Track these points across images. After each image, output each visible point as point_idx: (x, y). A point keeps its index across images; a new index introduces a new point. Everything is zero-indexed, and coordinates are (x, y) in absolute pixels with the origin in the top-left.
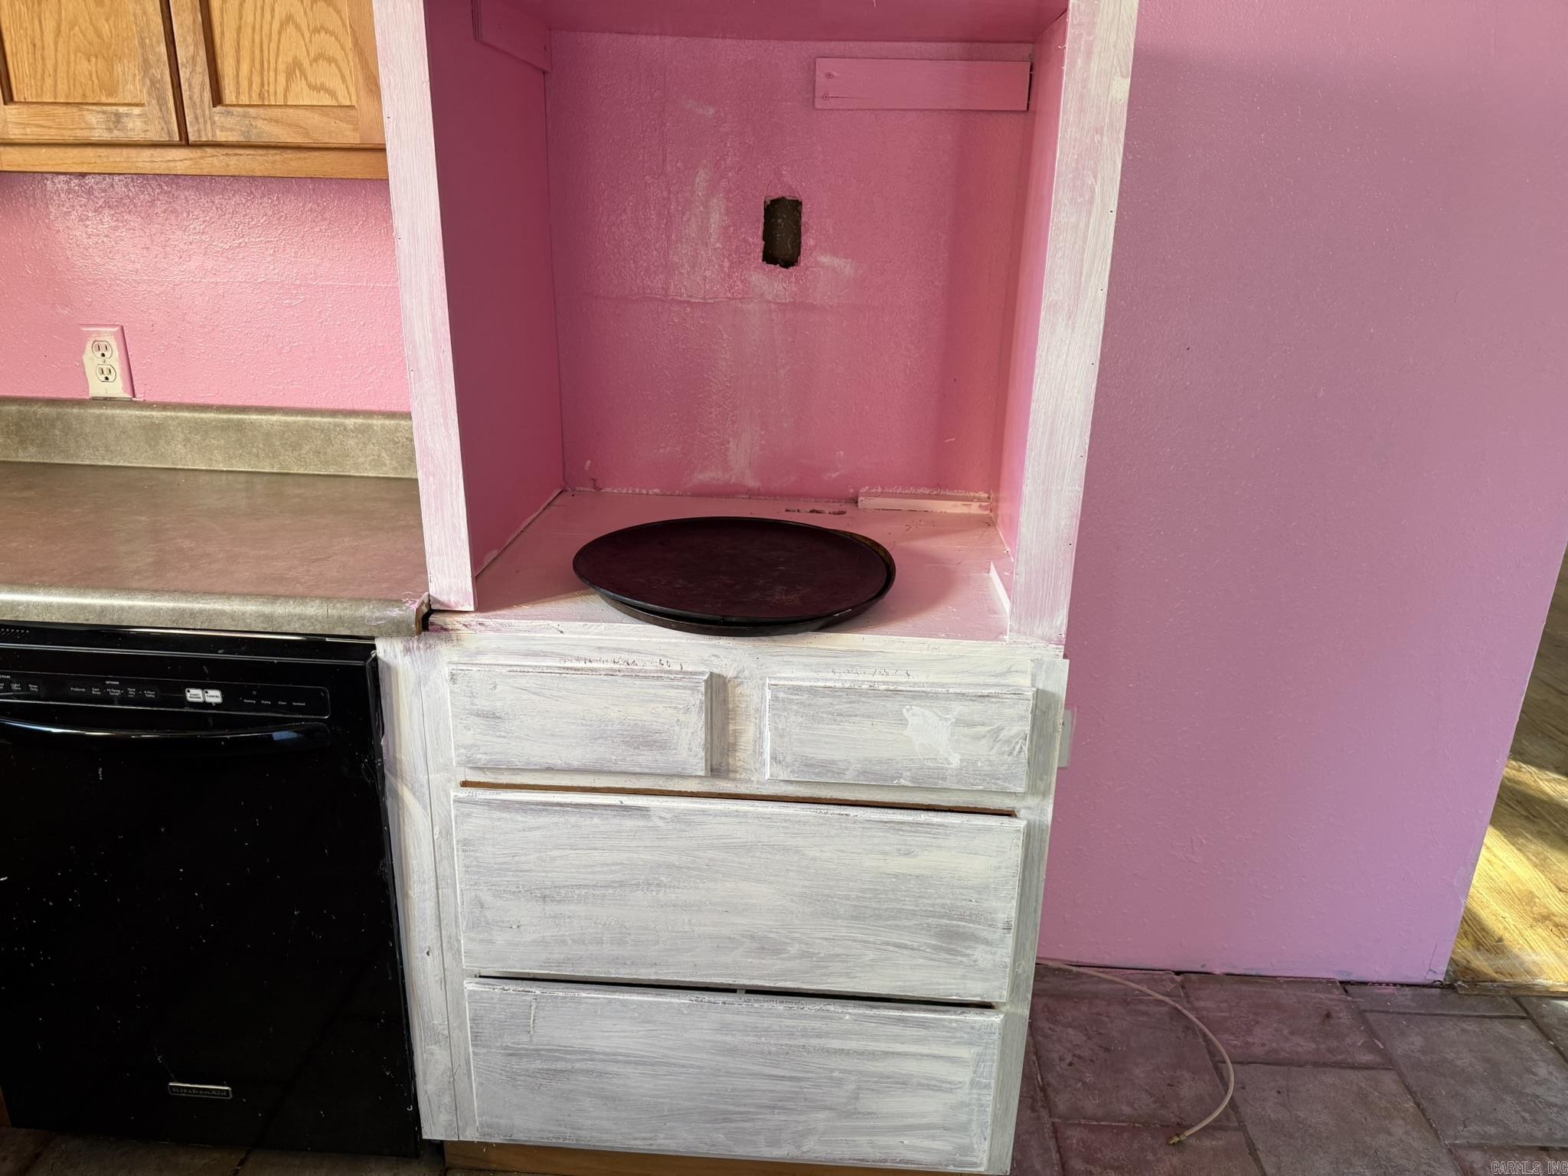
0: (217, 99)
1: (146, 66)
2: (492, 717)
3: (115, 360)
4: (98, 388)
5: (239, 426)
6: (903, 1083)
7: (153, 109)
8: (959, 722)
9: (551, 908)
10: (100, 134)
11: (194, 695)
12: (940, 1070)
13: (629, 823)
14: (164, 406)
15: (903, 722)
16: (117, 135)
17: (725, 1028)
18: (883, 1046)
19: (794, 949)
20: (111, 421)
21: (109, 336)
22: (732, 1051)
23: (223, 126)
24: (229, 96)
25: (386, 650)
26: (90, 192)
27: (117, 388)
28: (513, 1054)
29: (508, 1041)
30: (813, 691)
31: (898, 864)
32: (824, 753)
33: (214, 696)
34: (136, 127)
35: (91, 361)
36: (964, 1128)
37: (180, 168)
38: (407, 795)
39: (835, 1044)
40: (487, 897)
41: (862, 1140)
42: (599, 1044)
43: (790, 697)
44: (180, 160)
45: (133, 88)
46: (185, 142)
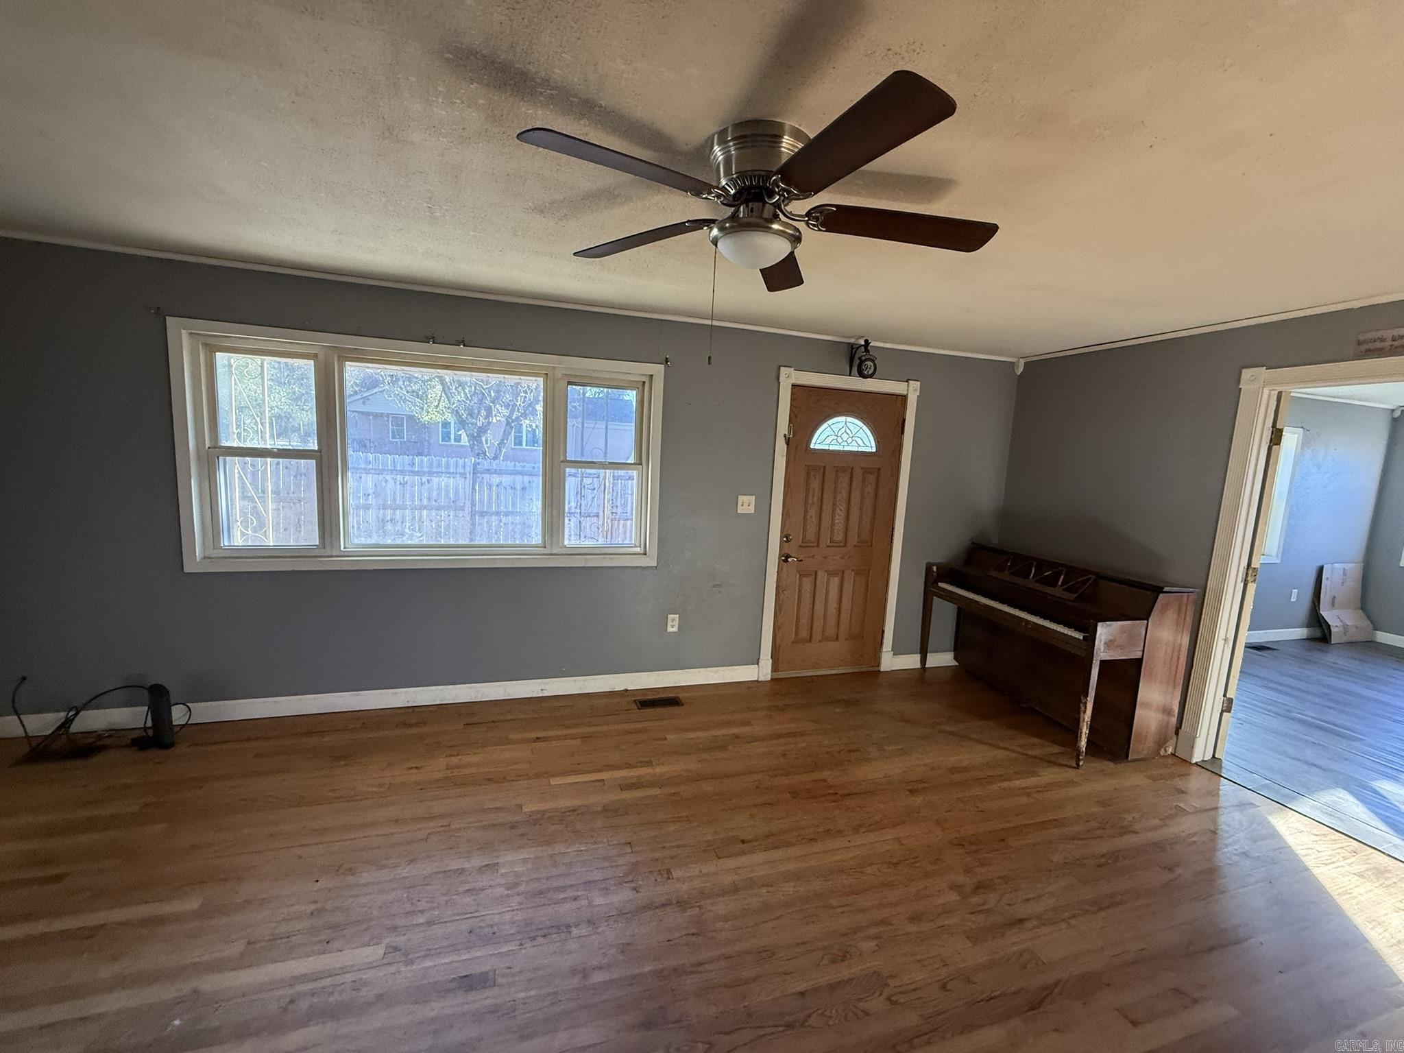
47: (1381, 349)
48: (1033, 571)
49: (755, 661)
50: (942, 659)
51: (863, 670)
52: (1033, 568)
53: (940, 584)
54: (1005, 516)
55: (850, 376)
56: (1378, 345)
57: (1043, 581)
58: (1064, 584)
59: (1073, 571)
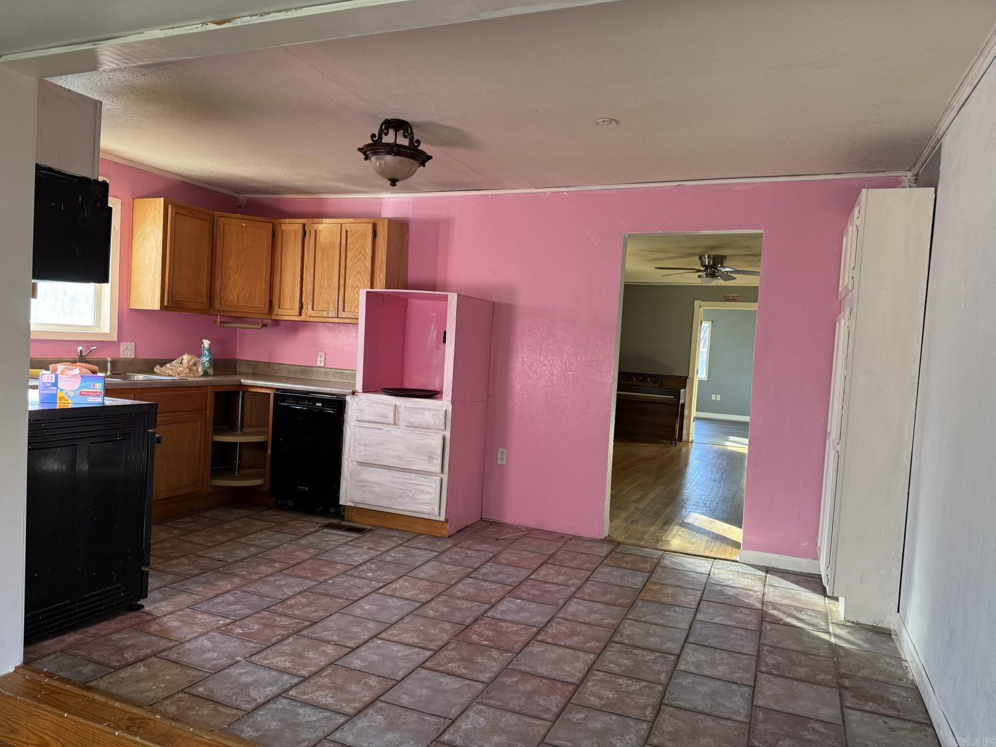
0: (344, 310)
1: (334, 305)
2: (361, 410)
3: (323, 359)
4: (319, 364)
5: (342, 373)
6: (423, 492)
7: (334, 312)
8: (434, 415)
9: (366, 448)
10: (325, 316)
11: (317, 404)
12: (428, 489)
13: (380, 431)
14: (329, 368)
15: (424, 414)
16: (328, 316)
17: (393, 477)
18: (419, 483)
19: (405, 459)
20: (320, 371)
21: (323, 354)
22: (393, 482)
23: (344, 315)
24: (346, 310)
25: (348, 398)
26: (325, 326)
27: (322, 365)
28: (357, 481)
29: (356, 478)
30: (411, 408)
31: (422, 442)
32: (411, 420)
33: (320, 405)
34: (331, 315)
35: (319, 359)
36: (433, 504)
37: (336, 321)
38: (347, 426)
39: (411, 482)
40: (356, 445)
41: (415, 505)
42: (372, 479)
43: (407, 409)
44: (337, 320)
45: (332, 309)
46: (338, 317)
47: (729, 299)
52: (633, 377)
57: (641, 381)
58: (651, 381)
59: (651, 376)
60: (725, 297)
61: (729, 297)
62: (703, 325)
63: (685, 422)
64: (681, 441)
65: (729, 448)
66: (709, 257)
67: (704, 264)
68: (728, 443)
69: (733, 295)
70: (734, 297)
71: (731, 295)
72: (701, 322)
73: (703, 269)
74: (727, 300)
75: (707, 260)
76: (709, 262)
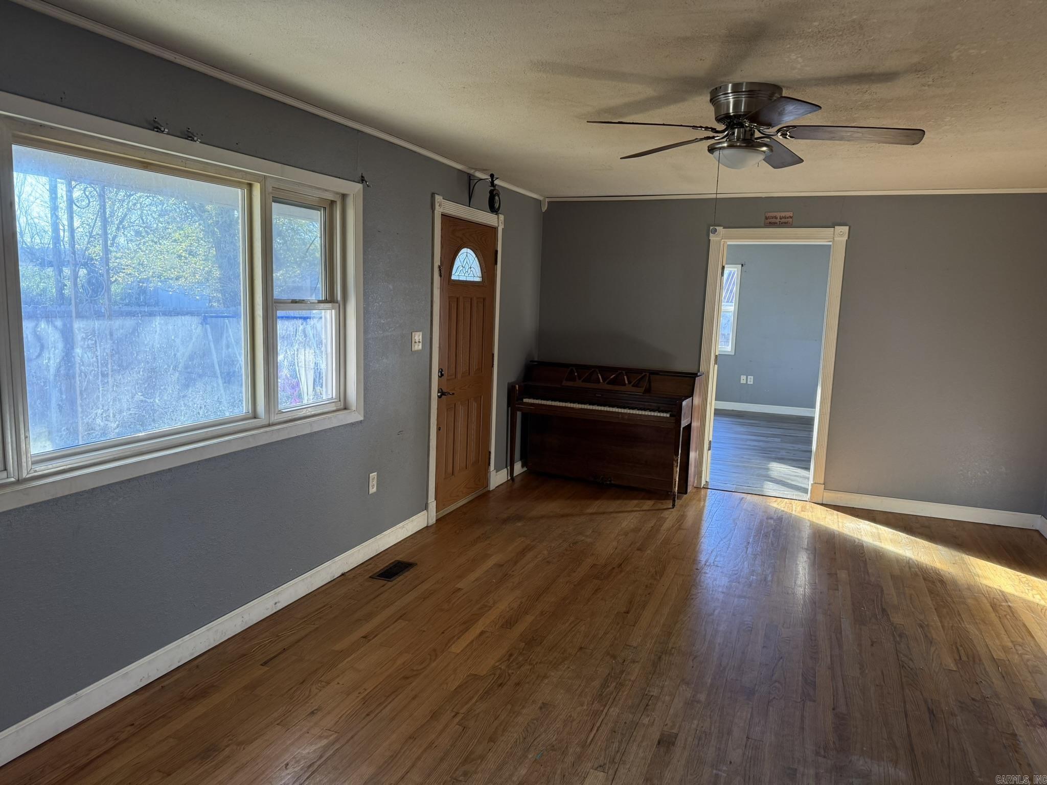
47: (775, 223)
48: (600, 377)
49: (424, 508)
50: (518, 468)
51: (481, 493)
52: (599, 374)
53: (525, 400)
54: (542, 335)
55: (469, 206)
56: (773, 220)
57: (613, 382)
58: (630, 382)
59: (630, 371)
60: (767, 218)
61: (776, 218)
62: (726, 272)
63: (693, 455)
64: (686, 493)
65: (775, 504)
66: (737, 89)
67: (723, 112)
68: (770, 488)
69: (783, 214)
70: (785, 218)
71: (778, 215)
72: (723, 268)
73: (721, 127)
74: (771, 223)
75: (731, 101)
76: (737, 104)
